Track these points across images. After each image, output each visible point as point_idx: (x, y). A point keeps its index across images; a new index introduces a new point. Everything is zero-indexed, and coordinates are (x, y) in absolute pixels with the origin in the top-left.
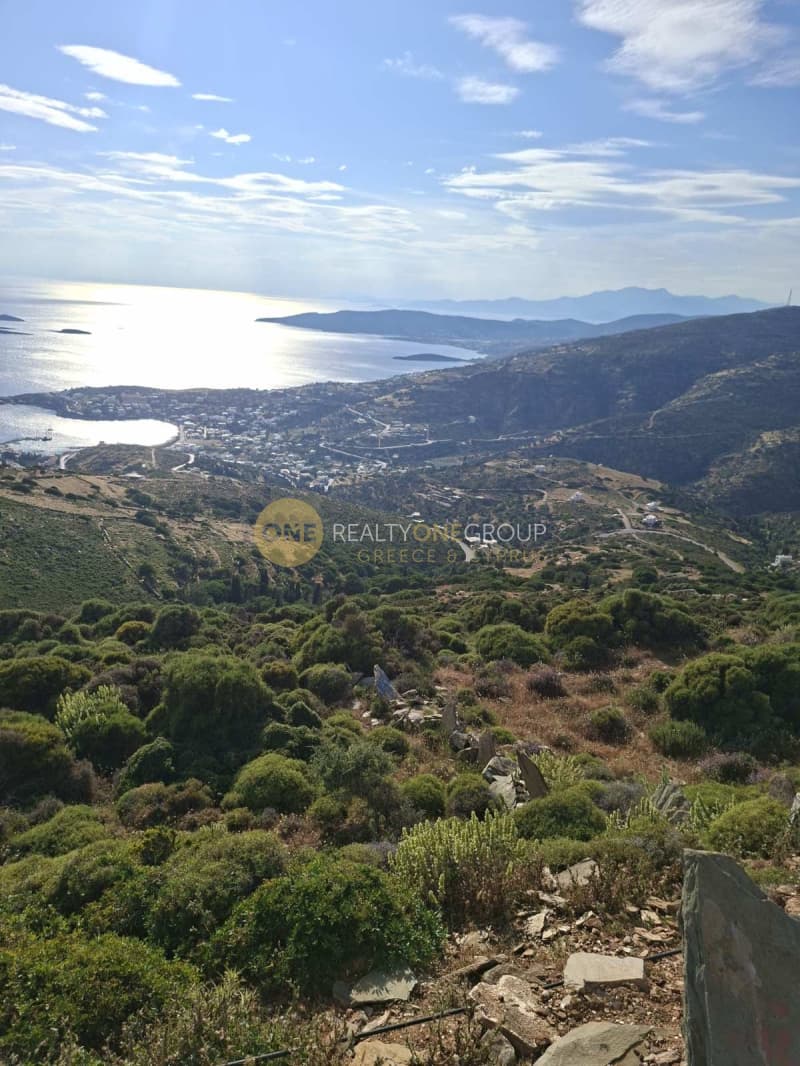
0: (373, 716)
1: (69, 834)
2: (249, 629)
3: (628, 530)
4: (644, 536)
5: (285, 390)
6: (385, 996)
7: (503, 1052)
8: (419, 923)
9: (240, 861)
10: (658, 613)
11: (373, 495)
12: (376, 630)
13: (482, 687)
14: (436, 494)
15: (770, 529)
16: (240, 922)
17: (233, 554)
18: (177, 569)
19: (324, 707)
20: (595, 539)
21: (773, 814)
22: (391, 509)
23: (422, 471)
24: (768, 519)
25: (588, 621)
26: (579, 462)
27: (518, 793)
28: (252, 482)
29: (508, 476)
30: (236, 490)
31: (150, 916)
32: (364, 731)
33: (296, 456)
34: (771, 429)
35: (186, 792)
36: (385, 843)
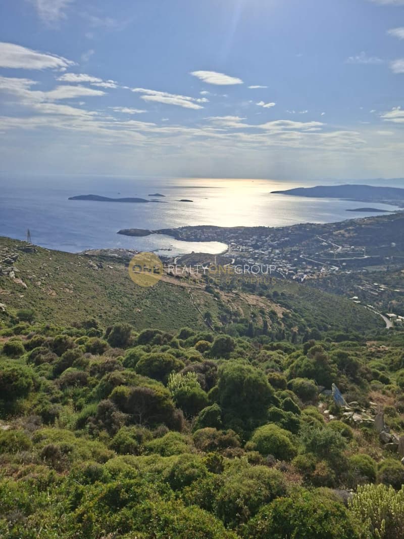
0: (330, 413)
1: (171, 446)
2: (260, 352)
5: (283, 227)
9: (264, 482)
11: (330, 285)
12: (333, 363)
14: (368, 286)
16: (264, 518)
17: (250, 311)
18: (222, 316)
19: (301, 403)
22: (340, 294)
23: (360, 273)
31: (215, 501)
32: (325, 421)
33: (286, 261)
35: (227, 437)
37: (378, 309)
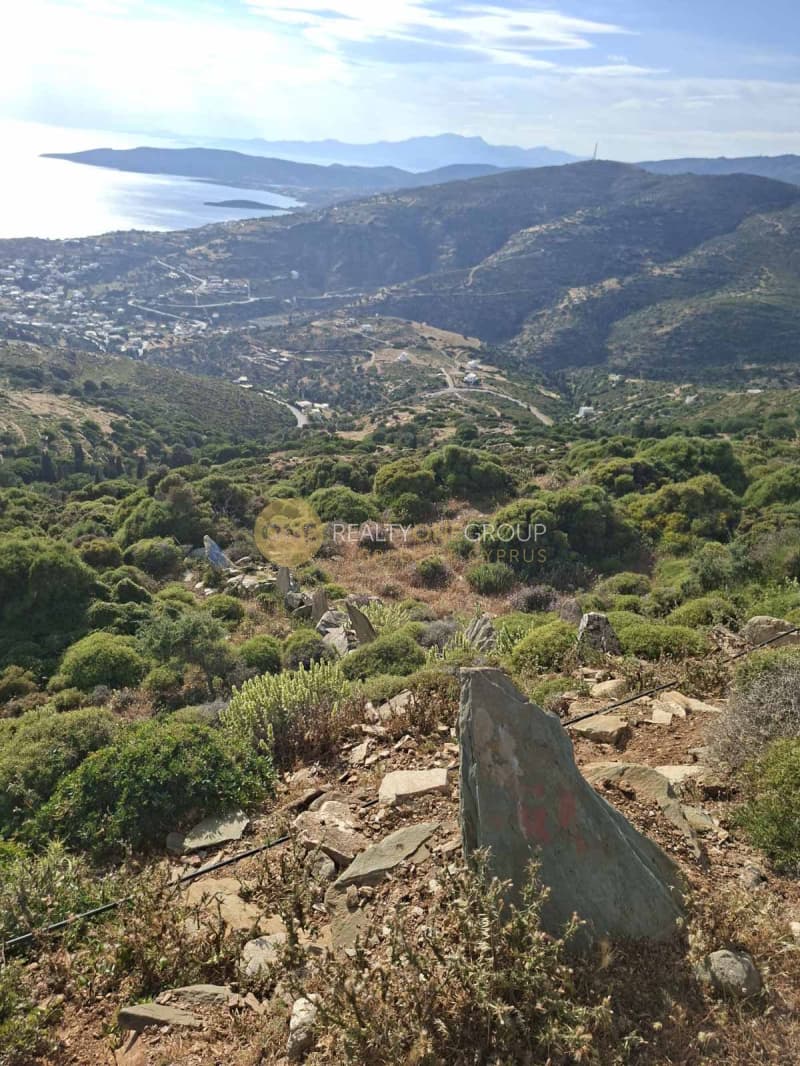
2: (63, 508)
3: (451, 389)
4: (466, 394)
6: (218, 839)
7: (323, 867)
8: (252, 769)
9: (64, 739)
10: (475, 467)
11: (195, 359)
12: (204, 501)
14: (263, 356)
15: (575, 383)
16: (66, 796)
17: (39, 429)
19: (153, 581)
20: (422, 399)
21: (564, 634)
22: (215, 374)
23: (245, 332)
24: (574, 373)
25: (413, 478)
26: (404, 321)
27: (349, 641)
28: (53, 346)
29: (335, 336)
30: (34, 356)
32: (197, 601)
33: (102, 315)
34: (578, 285)
35: (6, 681)
36: (219, 702)
37: (282, 395)
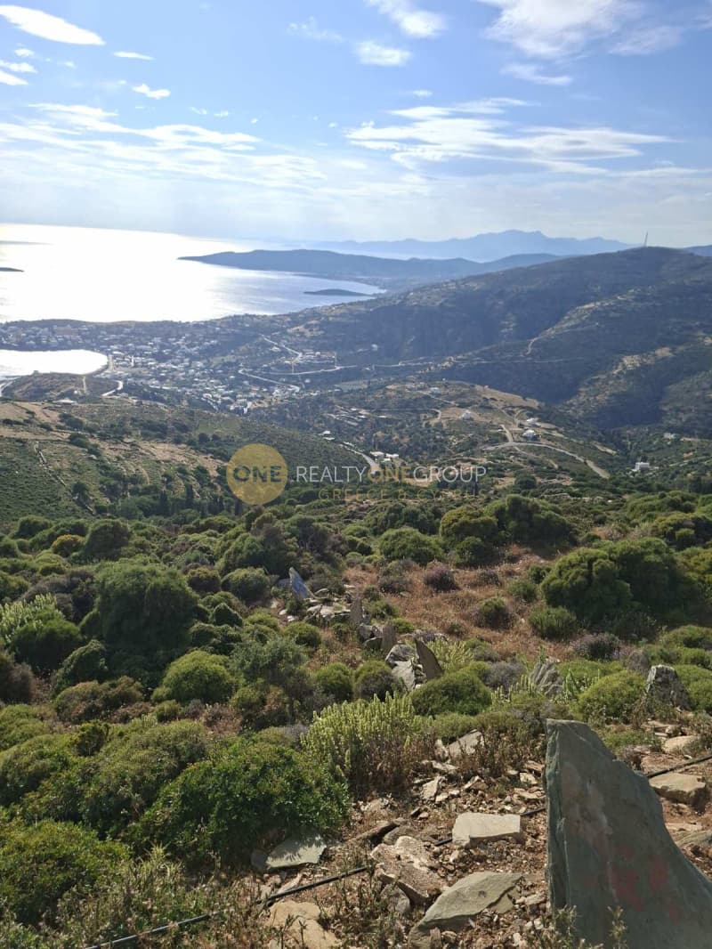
0: (289, 613)
1: (10, 731)
2: (175, 539)
3: (511, 443)
4: (525, 448)
5: (206, 322)
6: (298, 861)
7: (399, 903)
8: (328, 794)
9: (168, 749)
10: (535, 515)
11: (288, 416)
12: (290, 537)
13: (385, 584)
14: (344, 414)
15: (630, 440)
16: (166, 803)
17: (161, 472)
18: (109, 486)
19: (245, 607)
20: (483, 452)
21: (632, 685)
22: (304, 429)
23: (331, 394)
24: (628, 432)
25: (476, 523)
26: (468, 384)
27: (416, 675)
28: (178, 406)
29: (407, 397)
30: (162, 413)
31: (84, 802)
32: (280, 626)
33: (217, 381)
34: (631, 353)
35: (119, 689)
36: (299, 726)
37: (359, 446)
